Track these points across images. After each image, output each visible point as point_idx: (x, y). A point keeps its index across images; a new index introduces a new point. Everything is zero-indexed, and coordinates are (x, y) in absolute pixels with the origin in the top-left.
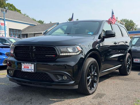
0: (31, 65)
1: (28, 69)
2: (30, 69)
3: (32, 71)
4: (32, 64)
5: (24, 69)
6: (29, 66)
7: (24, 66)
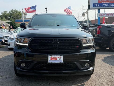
0: (59, 57)
1: (56, 61)
2: (58, 61)
3: (61, 62)
4: (61, 56)
5: (50, 61)
6: (57, 58)
7: (50, 58)
